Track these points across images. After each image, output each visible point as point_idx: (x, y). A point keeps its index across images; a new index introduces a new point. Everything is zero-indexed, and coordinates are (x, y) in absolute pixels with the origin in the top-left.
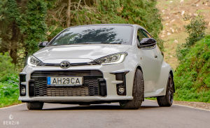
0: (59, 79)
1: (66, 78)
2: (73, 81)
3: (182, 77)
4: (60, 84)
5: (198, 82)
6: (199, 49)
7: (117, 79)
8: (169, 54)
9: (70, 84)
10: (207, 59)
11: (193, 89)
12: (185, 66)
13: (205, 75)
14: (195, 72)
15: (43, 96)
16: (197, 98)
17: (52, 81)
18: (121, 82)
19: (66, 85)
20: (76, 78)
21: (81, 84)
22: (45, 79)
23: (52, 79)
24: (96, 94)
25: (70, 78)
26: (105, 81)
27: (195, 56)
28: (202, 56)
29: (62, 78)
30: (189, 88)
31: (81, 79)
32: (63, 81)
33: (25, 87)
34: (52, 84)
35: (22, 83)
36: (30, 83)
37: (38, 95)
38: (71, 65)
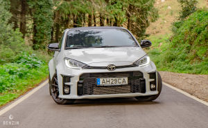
0: (108, 79)
1: (114, 79)
2: (120, 81)
3: (177, 49)
4: (108, 84)
5: (191, 55)
6: (192, 23)
7: (151, 78)
8: (164, 19)
9: (118, 84)
10: (199, 33)
11: (187, 60)
12: (180, 38)
13: (197, 47)
14: (189, 45)
15: (90, 94)
16: (190, 69)
17: (101, 81)
18: (153, 80)
19: (114, 84)
20: (122, 79)
21: (127, 83)
22: (95, 80)
23: (101, 80)
24: (138, 91)
25: (117, 79)
26: (144, 80)
27: (188, 30)
28: (194, 30)
29: (110, 79)
30: (183, 59)
31: (126, 79)
32: (111, 81)
33: (69, 86)
34: (101, 84)
35: (66, 84)
36: (78, 83)
37: (86, 94)
38: (117, 67)
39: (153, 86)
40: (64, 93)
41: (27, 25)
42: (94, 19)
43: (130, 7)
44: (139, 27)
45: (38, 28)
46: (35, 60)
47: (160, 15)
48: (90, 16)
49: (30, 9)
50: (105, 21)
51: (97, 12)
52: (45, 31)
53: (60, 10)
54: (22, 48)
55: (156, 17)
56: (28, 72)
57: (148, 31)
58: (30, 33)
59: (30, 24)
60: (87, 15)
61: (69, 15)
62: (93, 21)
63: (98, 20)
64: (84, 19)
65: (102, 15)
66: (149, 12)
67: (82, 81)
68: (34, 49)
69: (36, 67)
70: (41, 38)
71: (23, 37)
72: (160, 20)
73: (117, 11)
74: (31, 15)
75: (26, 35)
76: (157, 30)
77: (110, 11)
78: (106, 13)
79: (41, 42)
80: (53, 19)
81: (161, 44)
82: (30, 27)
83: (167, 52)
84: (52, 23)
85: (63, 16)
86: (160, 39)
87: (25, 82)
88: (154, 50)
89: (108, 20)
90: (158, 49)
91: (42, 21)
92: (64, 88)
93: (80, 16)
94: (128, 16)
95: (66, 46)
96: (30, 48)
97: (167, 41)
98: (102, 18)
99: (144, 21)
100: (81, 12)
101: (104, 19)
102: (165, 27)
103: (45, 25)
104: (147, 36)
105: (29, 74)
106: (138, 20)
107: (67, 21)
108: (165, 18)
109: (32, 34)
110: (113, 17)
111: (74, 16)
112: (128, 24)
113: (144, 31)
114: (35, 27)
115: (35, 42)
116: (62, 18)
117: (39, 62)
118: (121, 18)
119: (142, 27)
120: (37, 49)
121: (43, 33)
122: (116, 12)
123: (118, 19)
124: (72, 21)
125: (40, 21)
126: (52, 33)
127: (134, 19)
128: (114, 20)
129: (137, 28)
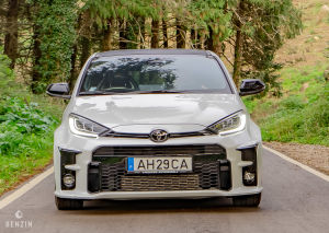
0: (150, 161)
1: (163, 159)
2: (176, 164)
4: (150, 170)
7: (244, 159)
8: (313, 33)
9: (171, 170)
15: (114, 190)
17: (136, 164)
19: (163, 171)
20: (181, 159)
21: (190, 168)
22: (124, 162)
23: (136, 161)
24: (214, 186)
25: (170, 159)
26: (228, 164)
29: (156, 159)
31: (189, 160)
32: (157, 165)
33: (74, 173)
34: (136, 169)
35: (67, 167)
36: (90, 167)
37: (105, 188)
38: (170, 136)
39: (249, 176)
40: (64, 187)
41: (20, 40)
42: (165, 29)
43: (241, 6)
44: (260, 49)
45: (43, 46)
46: (36, 116)
47: (305, 24)
48: (155, 23)
49: (28, 7)
50: (188, 34)
51: (170, 15)
52: (59, 54)
53: (90, 10)
54: (9, 90)
55: (296, 27)
56: (21, 142)
57: (278, 57)
58: (27, 57)
59: (25, 39)
60: (149, 21)
61: (110, 20)
62: (161, 34)
63: (171, 31)
64: (143, 28)
65: (182, 22)
66: (281, 17)
67: (96, 163)
68: (34, 92)
69: (38, 130)
70: (51, 68)
71: (12, 66)
72: (304, 34)
73: (212, 13)
74: (30, 19)
75: (18, 61)
76: (299, 54)
77: (198, 13)
78: (191, 18)
79: (48, 78)
80: (77, 28)
81: (306, 85)
82: (27, 44)
83: (319, 103)
84: (75, 36)
85: (99, 21)
86: (305, 74)
87: (15, 163)
88: (292, 99)
89: (193, 32)
90: (301, 97)
91: (52, 32)
92: (63, 176)
93: (133, 22)
94: (238, 24)
95: (82, 88)
96: (26, 88)
97: (318, 80)
98: (180, 28)
99: (271, 37)
100: (136, 15)
101: (186, 29)
102: (315, 50)
103: (59, 40)
104: (276, 67)
105: (23, 146)
106: (258, 34)
107: (107, 32)
108: (315, 29)
109: (30, 60)
110: (205, 25)
111: (121, 22)
112: (237, 42)
113: (269, 57)
114: (37, 44)
115: (36, 76)
116: (96, 26)
117: (45, 120)
118: (222, 28)
119: (266, 49)
120: (41, 92)
121: (55, 59)
122: (212, 15)
123: (216, 30)
124: (116, 34)
125: (48, 33)
126: (73, 57)
127: (250, 31)
128: (207, 33)
129: (256, 51)
